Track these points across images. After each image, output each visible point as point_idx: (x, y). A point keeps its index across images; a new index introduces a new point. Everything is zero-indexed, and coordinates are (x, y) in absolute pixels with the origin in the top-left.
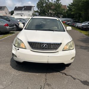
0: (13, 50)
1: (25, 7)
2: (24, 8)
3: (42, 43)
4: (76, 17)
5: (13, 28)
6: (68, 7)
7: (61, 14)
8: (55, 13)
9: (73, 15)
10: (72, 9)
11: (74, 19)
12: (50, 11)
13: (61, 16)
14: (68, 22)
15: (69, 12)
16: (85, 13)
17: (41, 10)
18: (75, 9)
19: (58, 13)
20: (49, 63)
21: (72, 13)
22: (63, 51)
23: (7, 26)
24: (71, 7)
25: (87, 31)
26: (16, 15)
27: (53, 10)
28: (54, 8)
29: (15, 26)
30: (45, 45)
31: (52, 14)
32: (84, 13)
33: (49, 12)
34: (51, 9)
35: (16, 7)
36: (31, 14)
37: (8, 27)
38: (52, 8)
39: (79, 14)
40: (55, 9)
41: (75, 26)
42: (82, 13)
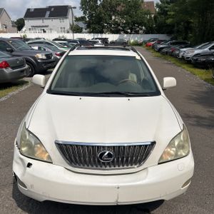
0: (14, 162)
1: (52, 9)
2: (48, 13)
3: (98, 147)
4: (178, 31)
5: (22, 71)
6: (157, 5)
7: (141, 24)
8: (127, 23)
9: (172, 26)
10: (167, 11)
11: (173, 35)
12: (113, 17)
13: (141, 29)
14: (159, 43)
15: (160, 19)
16: (201, 20)
17: (91, 16)
18: (175, 11)
19: (134, 23)
20: (119, 204)
21: (169, 21)
22: (159, 164)
23: (6, 68)
24: (166, 7)
25: (207, 68)
26: (30, 29)
27: (121, 14)
28: (123, 9)
29: (27, 66)
30: (107, 152)
31: (119, 25)
32: (197, 20)
33: (111, 19)
34: (116, 13)
35: (29, 10)
36: (68, 27)
37: (8, 71)
38: (119, 8)
39: (186, 24)
40: (127, 13)
41: (178, 55)
42: (192, 21)
